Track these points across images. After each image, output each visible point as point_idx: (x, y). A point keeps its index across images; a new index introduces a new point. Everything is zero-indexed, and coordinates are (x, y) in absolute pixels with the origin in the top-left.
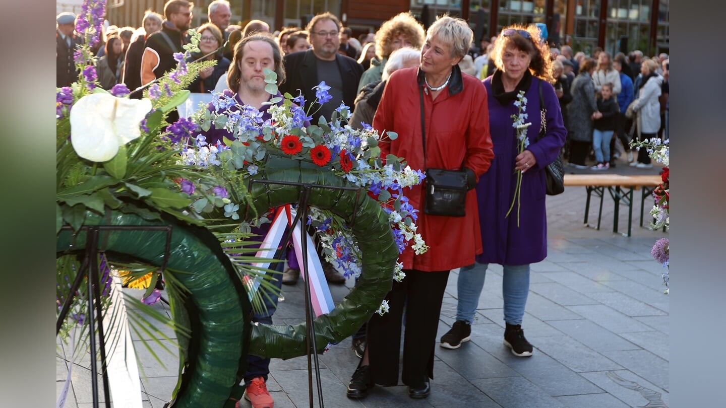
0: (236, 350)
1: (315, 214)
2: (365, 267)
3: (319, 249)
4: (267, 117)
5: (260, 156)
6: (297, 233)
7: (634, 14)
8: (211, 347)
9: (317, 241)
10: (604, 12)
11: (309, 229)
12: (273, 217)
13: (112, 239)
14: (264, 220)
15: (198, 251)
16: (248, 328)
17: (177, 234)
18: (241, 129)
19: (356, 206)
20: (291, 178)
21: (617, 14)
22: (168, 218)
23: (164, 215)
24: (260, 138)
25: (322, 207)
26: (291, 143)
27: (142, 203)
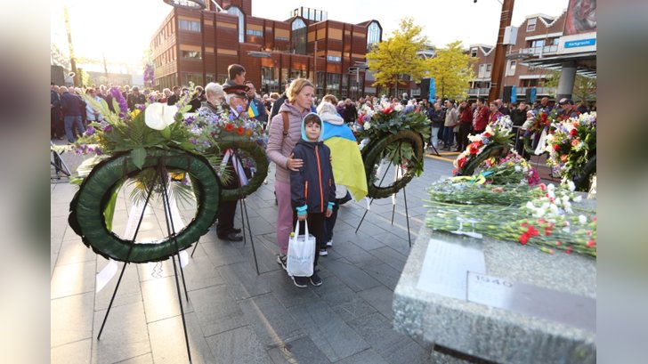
0: (217, 198)
1: (240, 151)
2: (258, 168)
3: (242, 164)
4: (220, 117)
5: (219, 131)
6: (234, 159)
7: (334, 87)
8: (208, 198)
9: (241, 161)
10: (325, 86)
11: (237, 157)
12: (225, 153)
13: (167, 161)
14: (222, 154)
15: (201, 164)
16: (220, 192)
17: (192, 158)
18: (211, 122)
19: (254, 147)
20: (230, 138)
21: (329, 87)
22: (188, 153)
23: (187, 152)
24: (218, 125)
25: (242, 148)
26: (230, 126)
27: (177, 147)
